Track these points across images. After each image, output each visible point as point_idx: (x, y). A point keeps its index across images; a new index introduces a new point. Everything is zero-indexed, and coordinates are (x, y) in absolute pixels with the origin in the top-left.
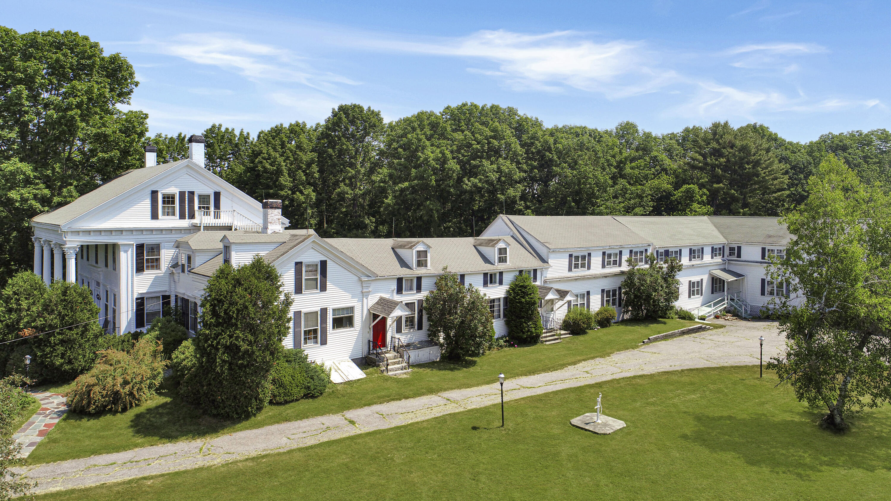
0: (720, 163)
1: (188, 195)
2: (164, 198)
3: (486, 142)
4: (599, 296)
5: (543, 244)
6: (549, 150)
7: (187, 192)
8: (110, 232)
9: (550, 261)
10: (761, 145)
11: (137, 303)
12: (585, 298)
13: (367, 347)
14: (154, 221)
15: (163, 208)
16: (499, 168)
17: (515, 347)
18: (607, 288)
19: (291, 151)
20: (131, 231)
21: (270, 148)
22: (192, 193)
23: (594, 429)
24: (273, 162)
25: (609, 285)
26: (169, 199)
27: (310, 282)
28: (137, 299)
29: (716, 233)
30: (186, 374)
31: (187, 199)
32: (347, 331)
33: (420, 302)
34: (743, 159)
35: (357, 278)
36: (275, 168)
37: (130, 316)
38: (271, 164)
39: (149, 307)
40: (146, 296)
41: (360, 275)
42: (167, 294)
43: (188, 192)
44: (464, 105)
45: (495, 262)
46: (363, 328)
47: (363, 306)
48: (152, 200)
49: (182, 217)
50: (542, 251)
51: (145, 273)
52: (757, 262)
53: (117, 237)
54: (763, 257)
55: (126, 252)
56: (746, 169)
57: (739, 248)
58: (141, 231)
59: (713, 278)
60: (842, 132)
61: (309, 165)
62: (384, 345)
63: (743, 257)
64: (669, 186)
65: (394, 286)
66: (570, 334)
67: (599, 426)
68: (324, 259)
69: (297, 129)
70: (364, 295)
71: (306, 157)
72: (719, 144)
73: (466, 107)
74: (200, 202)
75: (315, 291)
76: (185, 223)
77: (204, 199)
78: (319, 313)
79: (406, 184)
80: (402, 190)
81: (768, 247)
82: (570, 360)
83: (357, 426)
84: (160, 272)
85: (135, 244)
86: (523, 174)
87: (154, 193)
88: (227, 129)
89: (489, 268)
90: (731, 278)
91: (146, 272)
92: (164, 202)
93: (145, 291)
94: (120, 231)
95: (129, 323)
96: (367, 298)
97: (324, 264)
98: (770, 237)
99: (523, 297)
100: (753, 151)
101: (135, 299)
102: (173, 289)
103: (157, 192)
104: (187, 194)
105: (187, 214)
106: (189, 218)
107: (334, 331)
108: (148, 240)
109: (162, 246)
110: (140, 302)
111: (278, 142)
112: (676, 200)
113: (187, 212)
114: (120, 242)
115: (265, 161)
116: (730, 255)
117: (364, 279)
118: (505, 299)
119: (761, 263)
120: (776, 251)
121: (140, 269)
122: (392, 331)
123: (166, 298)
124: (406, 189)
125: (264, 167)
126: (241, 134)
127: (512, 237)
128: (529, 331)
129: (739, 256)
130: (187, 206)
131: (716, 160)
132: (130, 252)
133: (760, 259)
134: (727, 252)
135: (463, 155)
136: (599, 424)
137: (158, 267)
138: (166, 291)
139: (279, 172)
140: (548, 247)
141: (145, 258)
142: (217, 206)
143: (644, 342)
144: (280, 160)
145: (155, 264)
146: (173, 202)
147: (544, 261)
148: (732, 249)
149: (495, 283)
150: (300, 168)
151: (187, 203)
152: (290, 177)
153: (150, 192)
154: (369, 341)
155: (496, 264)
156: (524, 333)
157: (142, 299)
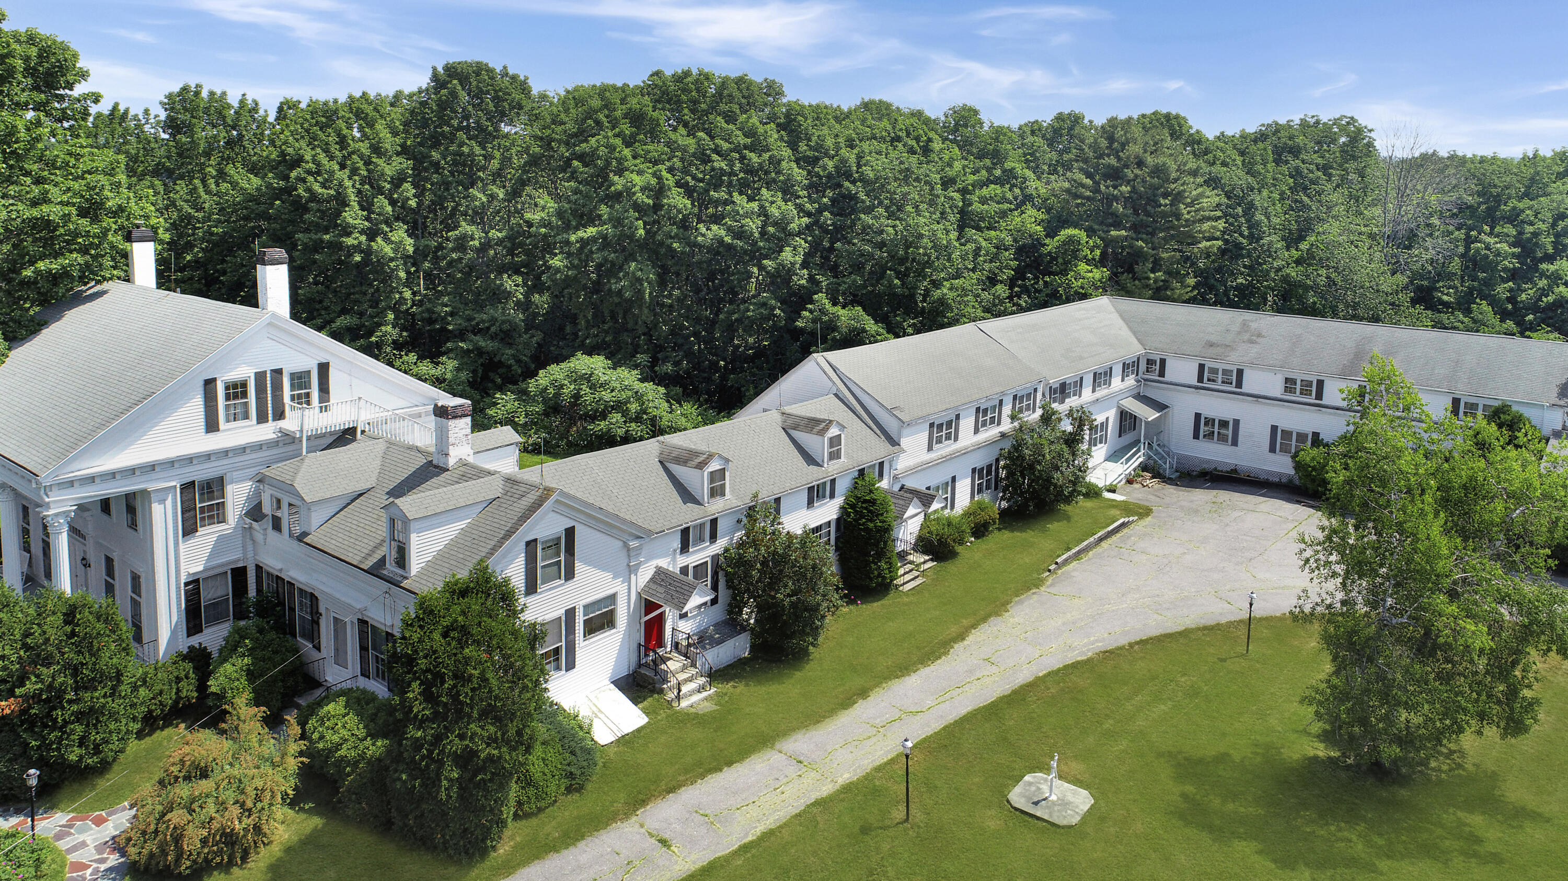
0: (1121, 194)
1: (271, 377)
2: (227, 388)
3: (737, 156)
4: (969, 480)
5: (890, 411)
6: (848, 176)
7: (268, 372)
8: (132, 471)
9: (904, 442)
10: (1185, 165)
11: (186, 592)
12: (949, 488)
13: (636, 654)
14: (211, 436)
15: (227, 407)
16: (762, 207)
17: (857, 605)
18: (978, 465)
19: (361, 157)
20: (171, 463)
21: (318, 150)
22: (278, 372)
23: (1051, 815)
24: (326, 180)
25: (981, 460)
26: (237, 390)
27: (548, 570)
28: (186, 584)
29: (1125, 333)
30: (349, 775)
31: (269, 385)
32: (605, 638)
33: (715, 558)
34: (1158, 189)
35: (621, 543)
36: (332, 192)
37: (175, 619)
38: (324, 186)
39: (207, 595)
40: (201, 576)
41: (625, 537)
42: (240, 565)
43: (272, 370)
44: (687, 74)
45: (823, 461)
46: (629, 625)
47: (629, 589)
48: (205, 397)
49: (262, 418)
50: (891, 424)
51: (198, 534)
52: (1190, 386)
53: (144, 478)
54: (1200, 379)
55: (162, 501)
56: (1160, 205)
57: (1163, 362)
58: (189, 460)
59: (1122, 413)
60: (1291, 118)
61: (398, 181)
62: (661, 644)
63: (1168, 377)
64: (1039, 228)
65: (677, 544)
66: (932, 560)
67: (1056, 808)
68: (570, 524)
69: (369, 109)
70: (632, 570)
71: (389, 168)
72: (1119, 159)
73: (689, 79)
74: (293, 387)
75: (558, 582)
76: (268, 431)
77: (300, 380)
78: (563, 618)
79: (591, 231)
80: (584, 242)
81: (1209, 364)
82: (954, 630)
83: (676, 850)
84: (227, 527)
85: (178, 486)
86: (805, 220)
87: (210, 383)
88: (212, 94)
89: (816, 476)
90: (1152, 415)
91: (201, 531)
92: (228, 398)
93: (201, 568)
94: (151, 468)
95: (174, 633)
96: (636, 575)
97: (570, 533)
98: (1212, 345)
99: (871, 521)
100: (1174, 175)
101: (182, 585)
102: (250, 554)
103: (214, 380)
104: (268, 375)
105: (270, 412)
106: (274, 420)
107: (587, 642)
108: (199, 473)
109: (227, 479)
110: (194, 588)
111: (333, 139)
112: (1050, 253)
113: (270, 409)
114: (151, 486)
115: (310, 179)
116: (1148, 371)
117: (633, 544)
118: (838, 520)
119: (1197, 388)
120: (1220, 372)
121: (189, 530)
122: (673, 618)
123: (239, 574)
124: (593, 239)
125: (309, 190)
126: (242, 102)
127: (836, 395)
128: (879, 575)
129: (1162, 373)
130: (269, 398)
131: (1115, 187)
132: (169, 502)
133: (1194, 381)
134: (1143, 366)
135: (694, 178)
136: (1053, 802)
137: (222, 520)
138: (238, 560)
139: (343, 202)
140: (900, 419)
141: (198, 506)
142: (324, 389)
143: (1049, 571)
144: (343, 175)
145: (217, 514)
146: (244, 394)
147: (894, 442)
148: (1150, 362)
149: (824, 497)
150: (380, 191)
151: (269, 392)
152: (363, 209)
153: (202, 383)
154: (640, 644)
155: (826, 465)
156: (871, 579)
157: (197, 581)
